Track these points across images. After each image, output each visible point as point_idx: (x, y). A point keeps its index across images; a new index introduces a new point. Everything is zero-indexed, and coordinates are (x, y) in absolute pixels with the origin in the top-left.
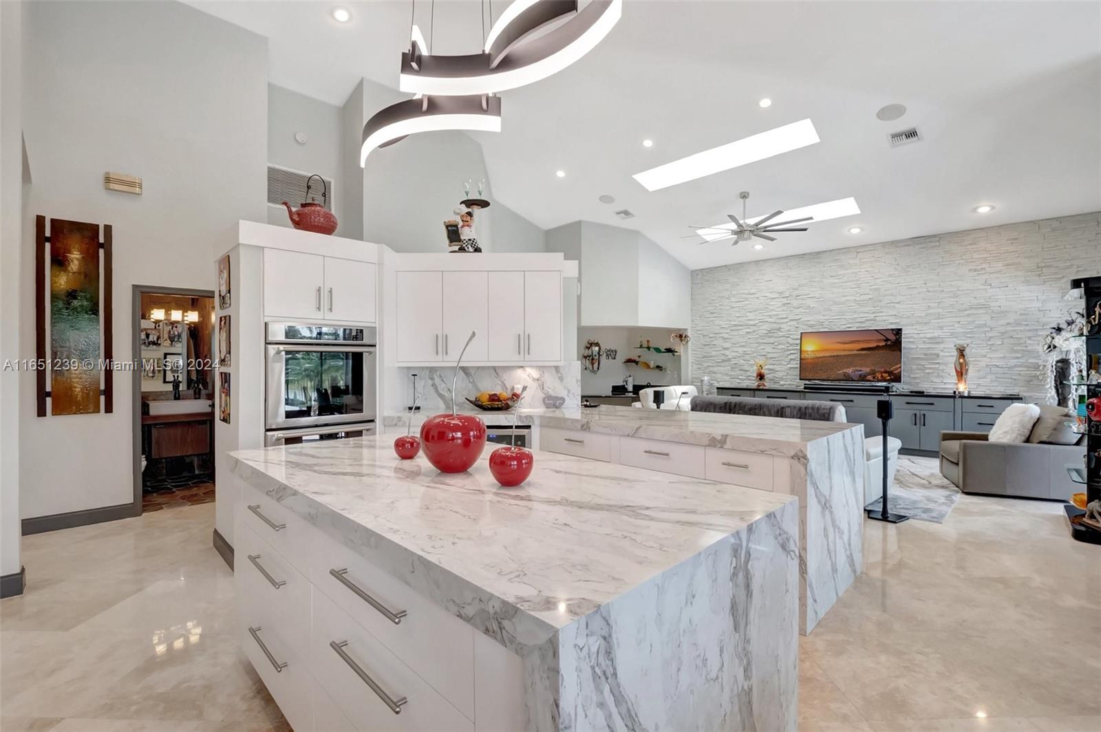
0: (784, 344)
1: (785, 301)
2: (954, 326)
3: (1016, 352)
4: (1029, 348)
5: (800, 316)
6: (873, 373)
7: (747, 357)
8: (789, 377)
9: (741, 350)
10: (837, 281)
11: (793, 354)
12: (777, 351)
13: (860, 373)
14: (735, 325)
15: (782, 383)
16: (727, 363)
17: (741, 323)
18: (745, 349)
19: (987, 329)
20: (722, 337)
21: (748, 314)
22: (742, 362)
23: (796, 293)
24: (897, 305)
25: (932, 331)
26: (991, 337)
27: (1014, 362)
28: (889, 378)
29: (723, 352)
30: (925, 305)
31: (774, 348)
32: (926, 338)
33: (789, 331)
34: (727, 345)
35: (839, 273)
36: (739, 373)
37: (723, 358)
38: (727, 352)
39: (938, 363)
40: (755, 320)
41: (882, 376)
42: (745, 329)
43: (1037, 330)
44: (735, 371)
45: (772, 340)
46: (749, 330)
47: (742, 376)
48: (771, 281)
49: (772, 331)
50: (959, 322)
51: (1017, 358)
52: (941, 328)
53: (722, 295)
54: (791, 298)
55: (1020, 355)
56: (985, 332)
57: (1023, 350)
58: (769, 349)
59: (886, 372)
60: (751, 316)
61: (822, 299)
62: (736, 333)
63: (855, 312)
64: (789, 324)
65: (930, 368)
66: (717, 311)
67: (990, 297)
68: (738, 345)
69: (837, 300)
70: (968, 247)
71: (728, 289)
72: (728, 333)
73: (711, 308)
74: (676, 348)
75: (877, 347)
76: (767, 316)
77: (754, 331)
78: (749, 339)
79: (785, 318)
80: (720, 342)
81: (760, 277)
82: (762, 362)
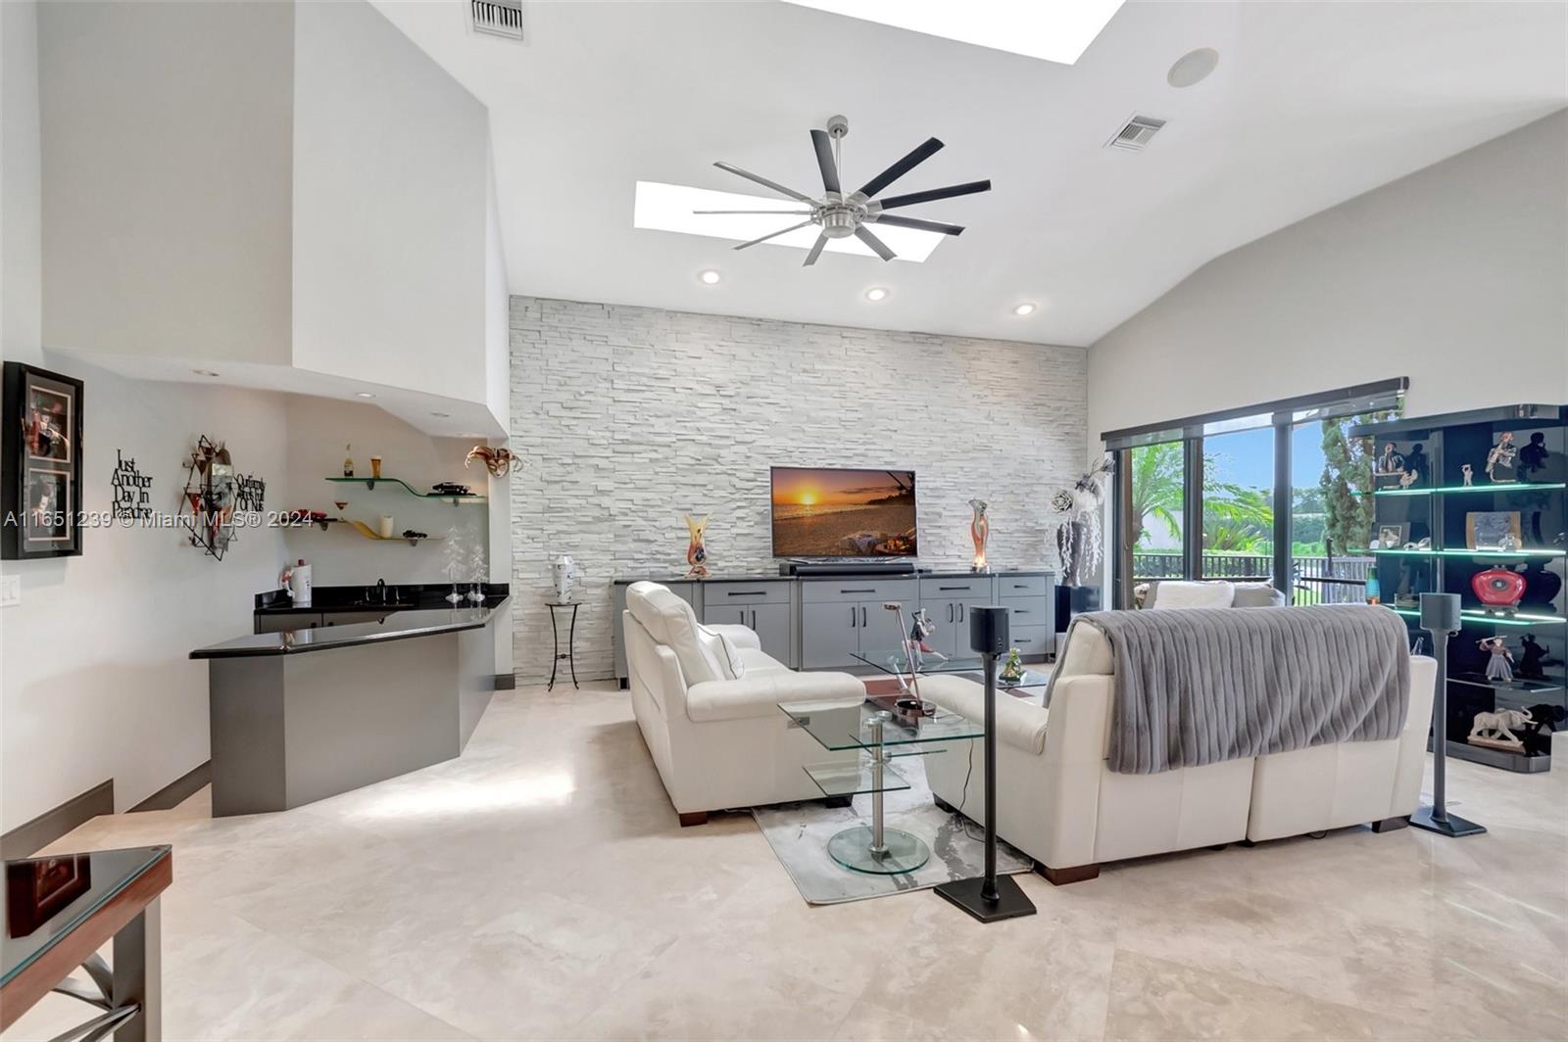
0: (724, 488)
1: (726, 402)
2: (956, 473)
3: (1016, 512)
4: (1026, 508)
5: (753, 437)
6: (884, 540)
7: (651, 513)
8: (733, 552)
9: (638, 496)
10: (812, 381)
11: (739, 507)
12: (711, 501)
13: (870, 539)
14: (624, 442)
15: (721, 564)
16: (605, 526)
17: (639, 439)
18: (649, 496)
19: (990, 480)
20: (592, 466)
21: (653, 420)
22: (641, 522)
23: (744, 390)
24: (893, 434)
25: (932, 479)
26: (993, 492)
27: (1013, 526)
28: (903, 547)
29: (595, 500)
30: (926, 438)
31: (705, 495)
32: (928, 488)
33: (733, 462)
34: (604, 485)
35: (818, 367)
36: (633, 546)
37: (597, 513)
38: (606, 501)
39: (940, 527)
40: (669, 434)
41: (895, 545)
42: (645, 451)
43: (1031, 485)
44: (624, 543)
45: (701, 479)
46: (654, 455)
47: (641, 552)
48: (699, 358)
49: (703, 461)
50: (962, 468)
51: (1016, 520)
52: (943, 475)
53: (592, 369)
54: (737, 399)
55: (1018, 517)
56: (987, 484)
57: (1021, 510)
58: (696, 496)
59: (900, 538)
60: (660, 425)
61: (789, 410)
62: (627, 459)
63: (839, 439)
64: (734, 449)
65: (931, 534)
66: (581, 404)
67: (992, 436)
68: (632, 486)
69: (813, 414)
70: (973, 362)
71: (607, 359)
72: (607, 457)
73: (563, 396)
74: (473, 486)
75: (890, 499)
76: (692, 429)
77: (667, 458)
78: (657, 473)
79: (728, 437)
80: (587, 478)
81: (676, 346)
82: (701, 523)
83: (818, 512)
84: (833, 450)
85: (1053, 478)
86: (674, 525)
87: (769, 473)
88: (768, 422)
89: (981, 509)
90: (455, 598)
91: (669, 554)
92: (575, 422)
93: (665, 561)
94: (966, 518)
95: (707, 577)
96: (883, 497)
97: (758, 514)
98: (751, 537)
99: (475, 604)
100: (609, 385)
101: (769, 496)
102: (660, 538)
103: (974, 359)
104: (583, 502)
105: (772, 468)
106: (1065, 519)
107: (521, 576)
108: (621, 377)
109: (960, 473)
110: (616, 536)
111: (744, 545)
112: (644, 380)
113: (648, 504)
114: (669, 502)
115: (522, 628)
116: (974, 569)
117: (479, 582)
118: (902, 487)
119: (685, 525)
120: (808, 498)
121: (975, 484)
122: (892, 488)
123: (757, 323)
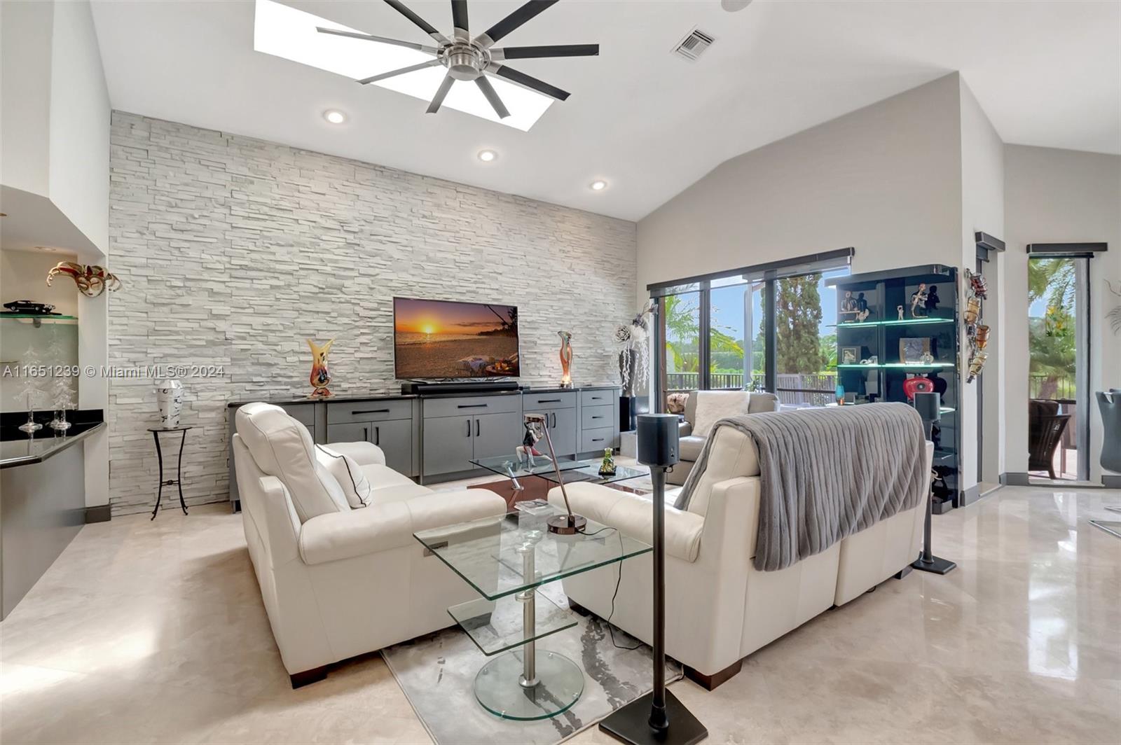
0: (348, 316)
1: (350, 237)
2: (547, 310)
3: (590, 342)
4: (597, 339)
5: (377, 271)
6: (492, 362)
7: (272, 338)
8: (357, 374)
9: (257, 321)
10: (431, 226)
11: (363, 334)
12: (335, 327)
13: (481, 362)
14: (242, 267)
15: (345, 385)
16: (221, 349)
17: (259, 266)
18: (270, 321)
19: (573, 317)
20: (206, 290)
21: (273, 249)
22: (260, 346)
23: (367, 228)
24: (499, 277)
25: (529, 314)
26: (574, 326)
27: (588, 353)
28: (507, 368)
29: (210, 324)
30: (524, 281)
31: (328, 322)
32: (526, 322)
33: (358, 292)
34: (219, 309)
35: (436, 214)
36: (250, 369)
37: (211, 337)
38: (221, 325)
39: (536, 352)
40: (291, 263)
41: (501, 367)
42: (266, 278)
43: (601, 321)
44: (242, 366)
45: (324, 307)
46: (275, 282)
47: (261, 375)
48: (324, 194)
49: (326, 290)
50: (552, 306)
51: (590, 348)
52: (538, 311)
53: (208, 194)
54: (360, 235)
55: (592, 346)
56: (570, 320)
57: (594, 341)
58: (319, 323)
59: (505, 362)
60: (281, 253)
61: (410, 249)
62: (247, 284)
63: (454, 277)
64: (358, 280)
65: (530, 359)
66: (195, 227)
67: (573, 283)
68: (251, 311)
69: (431, 255)
70: (559, 224)
71: (225, 186)
72: (224, 282)
73: (174, 218)
74: (59, 306)
75: (496, 332)
76: (315, 259)
77: (289, 285)
78: (278, 299)
79: (352, 269)
80: (202, 300)
81: (302, 181)
82: (324, 348)
83: (438, 339)
84: (448, 286)
85: (615, 317)
86: (297, 349)
87: (392, 303)
88: (391, 258)
89: (567, 338)
90: (31, 427)
91: (291, 377)
92: (187, 245)
93: (286, 384)
94: (555, 346)
95: (330, 398)
96: (490, 330)
97: (382, 340)
98: (374, 361)
99: (59, 433)
100: (227, 211)
101: (392, 325)
102: (281, 361)
103: (560, 222)
104: (196, 325)
105: (394, 298)
106: (624, 347)
107: (119, 401)
108: (241, 204)
109: (551, 310)
110: (231, 359)
111: (367, 368)
112: (266, 209)
113: (268, 329)
114: (292, 328)
115: (121, 456)
116: (562, 386)
117: (64, 408)
118: (504, 323)
119: (308, 349)
120: (429, 328)
121: (560, 319)
122: (497, 324)
123: (380, 170)
